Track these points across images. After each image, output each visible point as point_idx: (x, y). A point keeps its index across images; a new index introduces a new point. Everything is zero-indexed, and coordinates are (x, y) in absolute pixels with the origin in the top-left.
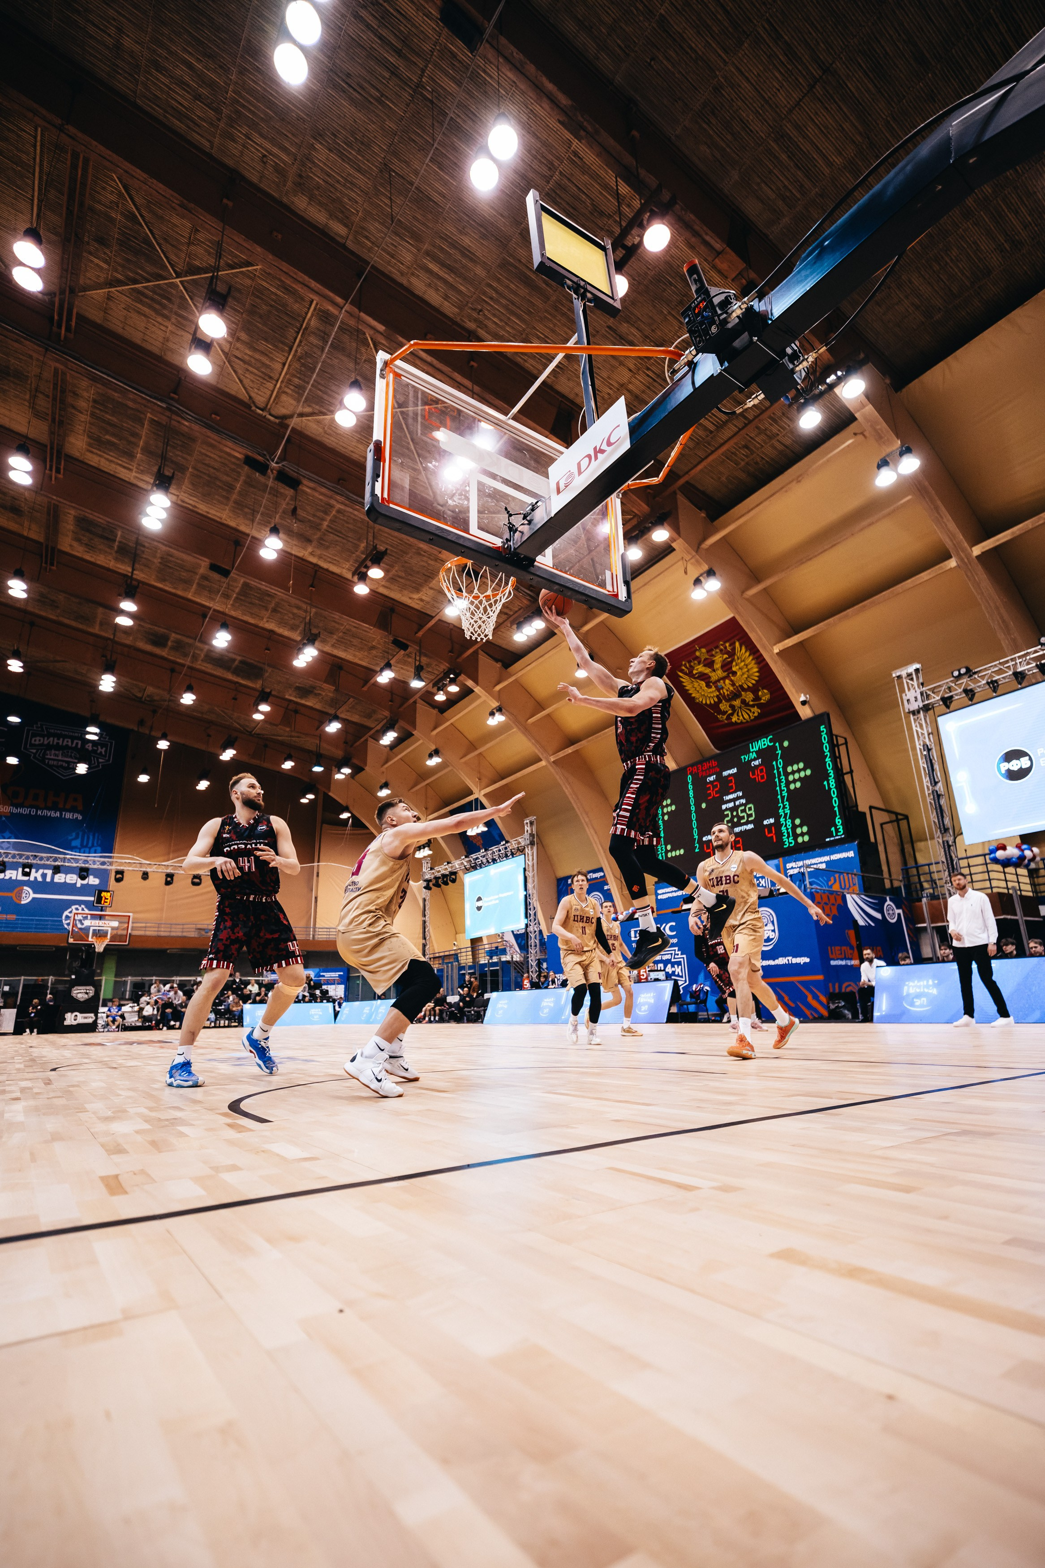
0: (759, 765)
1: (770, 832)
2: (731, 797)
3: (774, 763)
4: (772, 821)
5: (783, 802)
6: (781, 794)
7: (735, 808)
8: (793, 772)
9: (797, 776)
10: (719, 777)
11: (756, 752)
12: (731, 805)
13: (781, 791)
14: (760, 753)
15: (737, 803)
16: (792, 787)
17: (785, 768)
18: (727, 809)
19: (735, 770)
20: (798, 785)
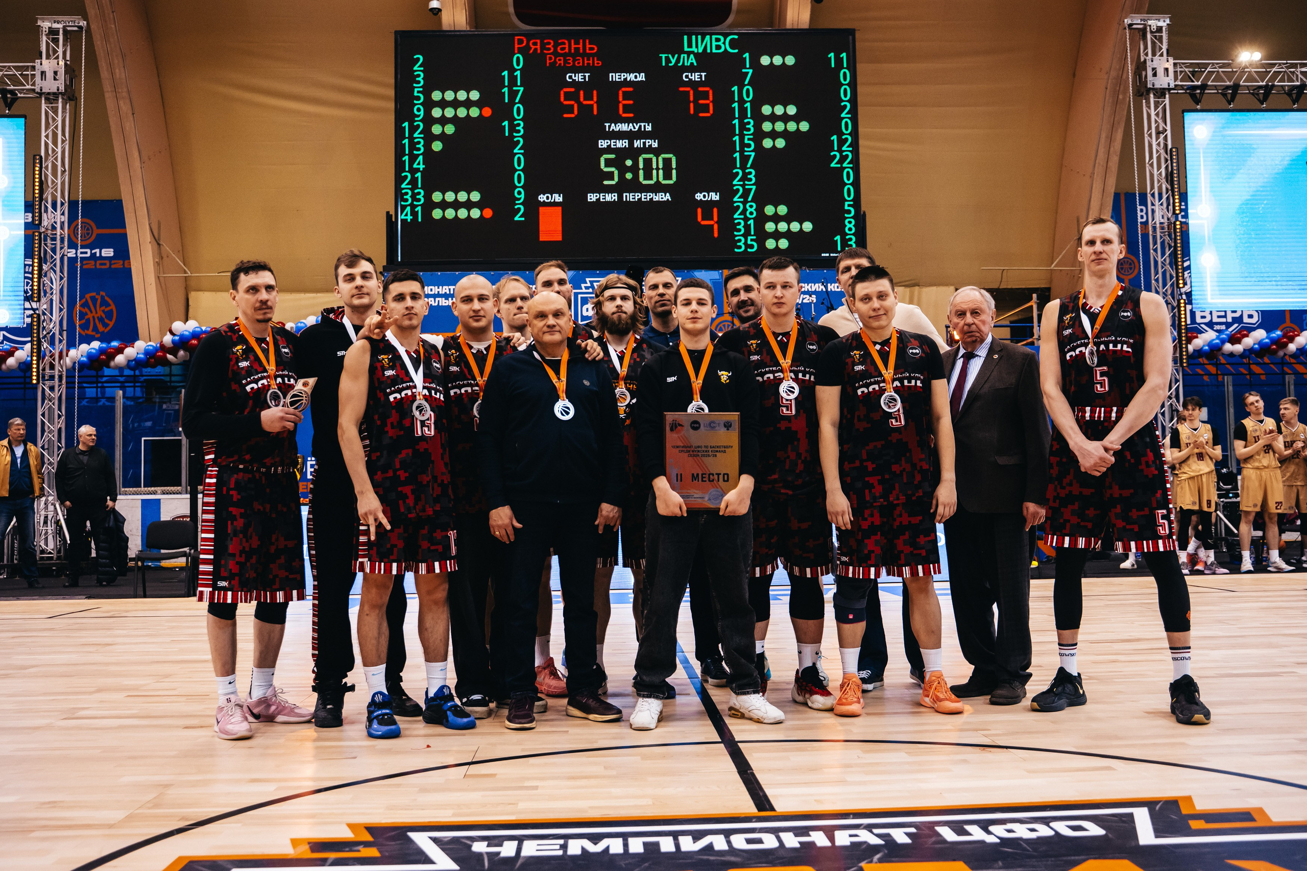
0: (700, 83)
1: (708, 216)
2: (624, 127)
3: (735, 88)
4: (715, 197)
5: (743, 167)
6: (742, 151)
7: (633, 153)
8: (773, 118)
9: (780, 126)
10: (599, 80)
11: (697, 55)
12: (621, 144)
13: (743, 145)
14: (705, 60)
15: (637, 144)
16: (767, 143)
17: (757, 105)
18: (609, 150)
19: (641, 77)
20: (781, 143)
